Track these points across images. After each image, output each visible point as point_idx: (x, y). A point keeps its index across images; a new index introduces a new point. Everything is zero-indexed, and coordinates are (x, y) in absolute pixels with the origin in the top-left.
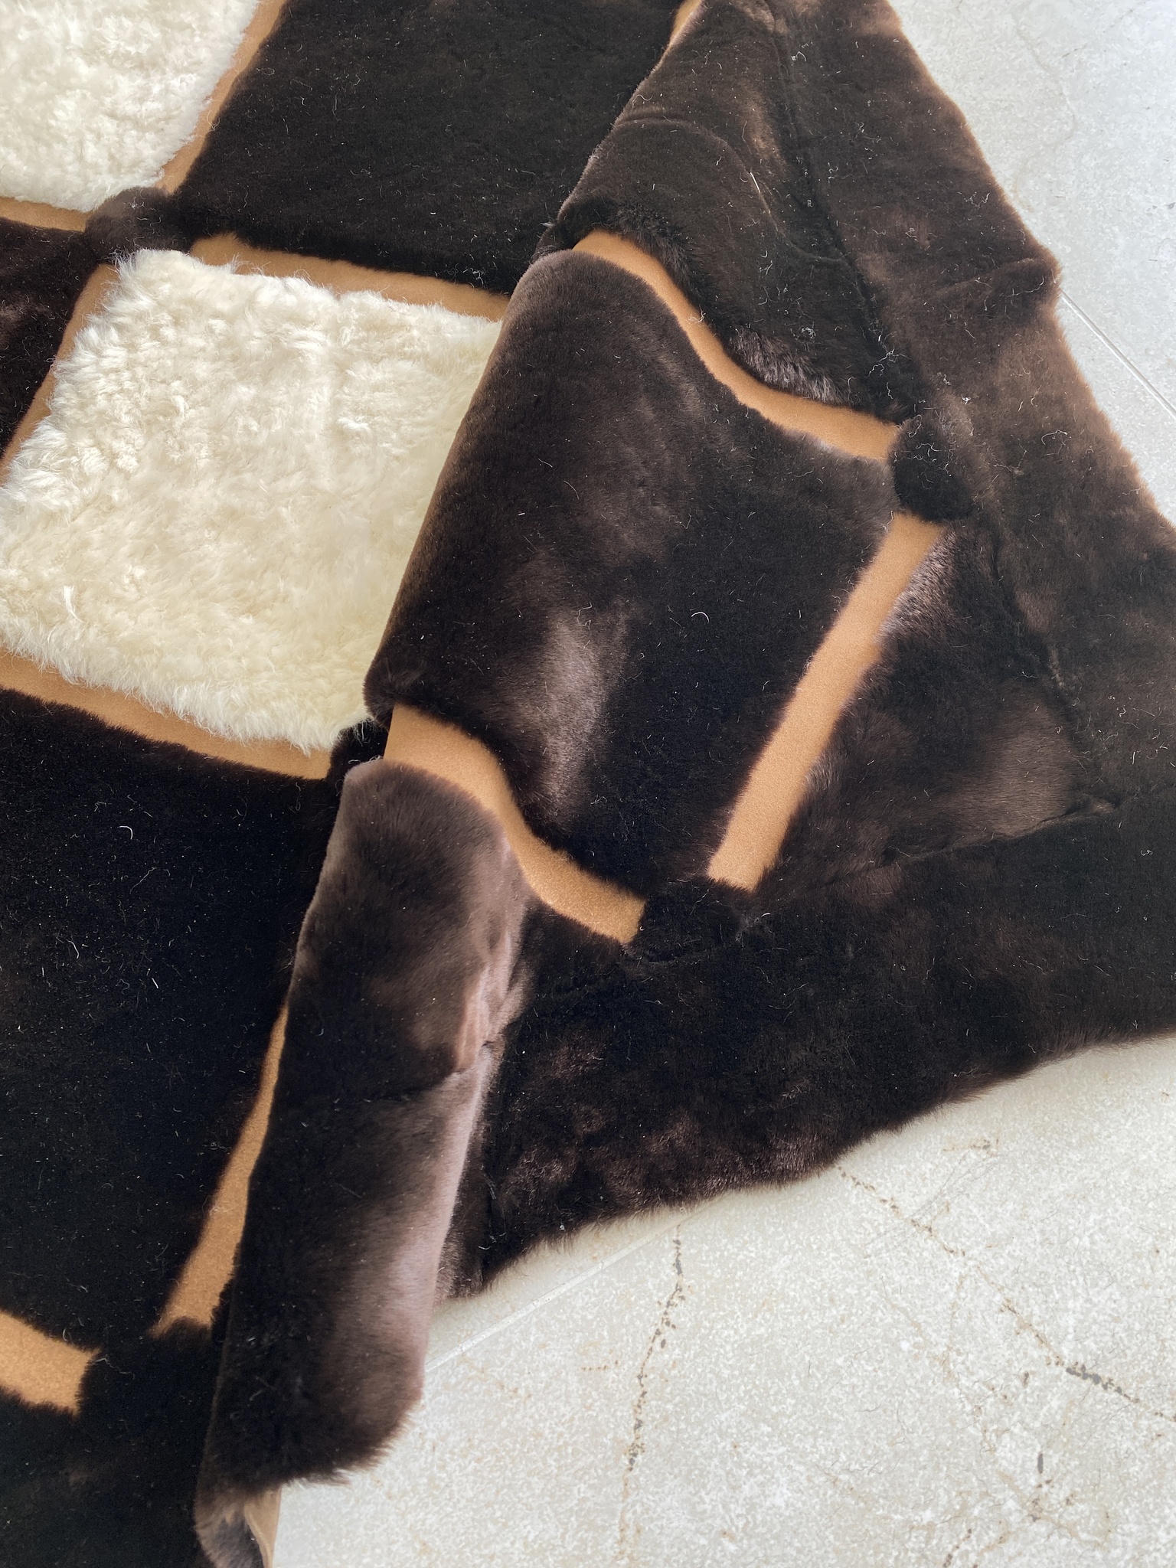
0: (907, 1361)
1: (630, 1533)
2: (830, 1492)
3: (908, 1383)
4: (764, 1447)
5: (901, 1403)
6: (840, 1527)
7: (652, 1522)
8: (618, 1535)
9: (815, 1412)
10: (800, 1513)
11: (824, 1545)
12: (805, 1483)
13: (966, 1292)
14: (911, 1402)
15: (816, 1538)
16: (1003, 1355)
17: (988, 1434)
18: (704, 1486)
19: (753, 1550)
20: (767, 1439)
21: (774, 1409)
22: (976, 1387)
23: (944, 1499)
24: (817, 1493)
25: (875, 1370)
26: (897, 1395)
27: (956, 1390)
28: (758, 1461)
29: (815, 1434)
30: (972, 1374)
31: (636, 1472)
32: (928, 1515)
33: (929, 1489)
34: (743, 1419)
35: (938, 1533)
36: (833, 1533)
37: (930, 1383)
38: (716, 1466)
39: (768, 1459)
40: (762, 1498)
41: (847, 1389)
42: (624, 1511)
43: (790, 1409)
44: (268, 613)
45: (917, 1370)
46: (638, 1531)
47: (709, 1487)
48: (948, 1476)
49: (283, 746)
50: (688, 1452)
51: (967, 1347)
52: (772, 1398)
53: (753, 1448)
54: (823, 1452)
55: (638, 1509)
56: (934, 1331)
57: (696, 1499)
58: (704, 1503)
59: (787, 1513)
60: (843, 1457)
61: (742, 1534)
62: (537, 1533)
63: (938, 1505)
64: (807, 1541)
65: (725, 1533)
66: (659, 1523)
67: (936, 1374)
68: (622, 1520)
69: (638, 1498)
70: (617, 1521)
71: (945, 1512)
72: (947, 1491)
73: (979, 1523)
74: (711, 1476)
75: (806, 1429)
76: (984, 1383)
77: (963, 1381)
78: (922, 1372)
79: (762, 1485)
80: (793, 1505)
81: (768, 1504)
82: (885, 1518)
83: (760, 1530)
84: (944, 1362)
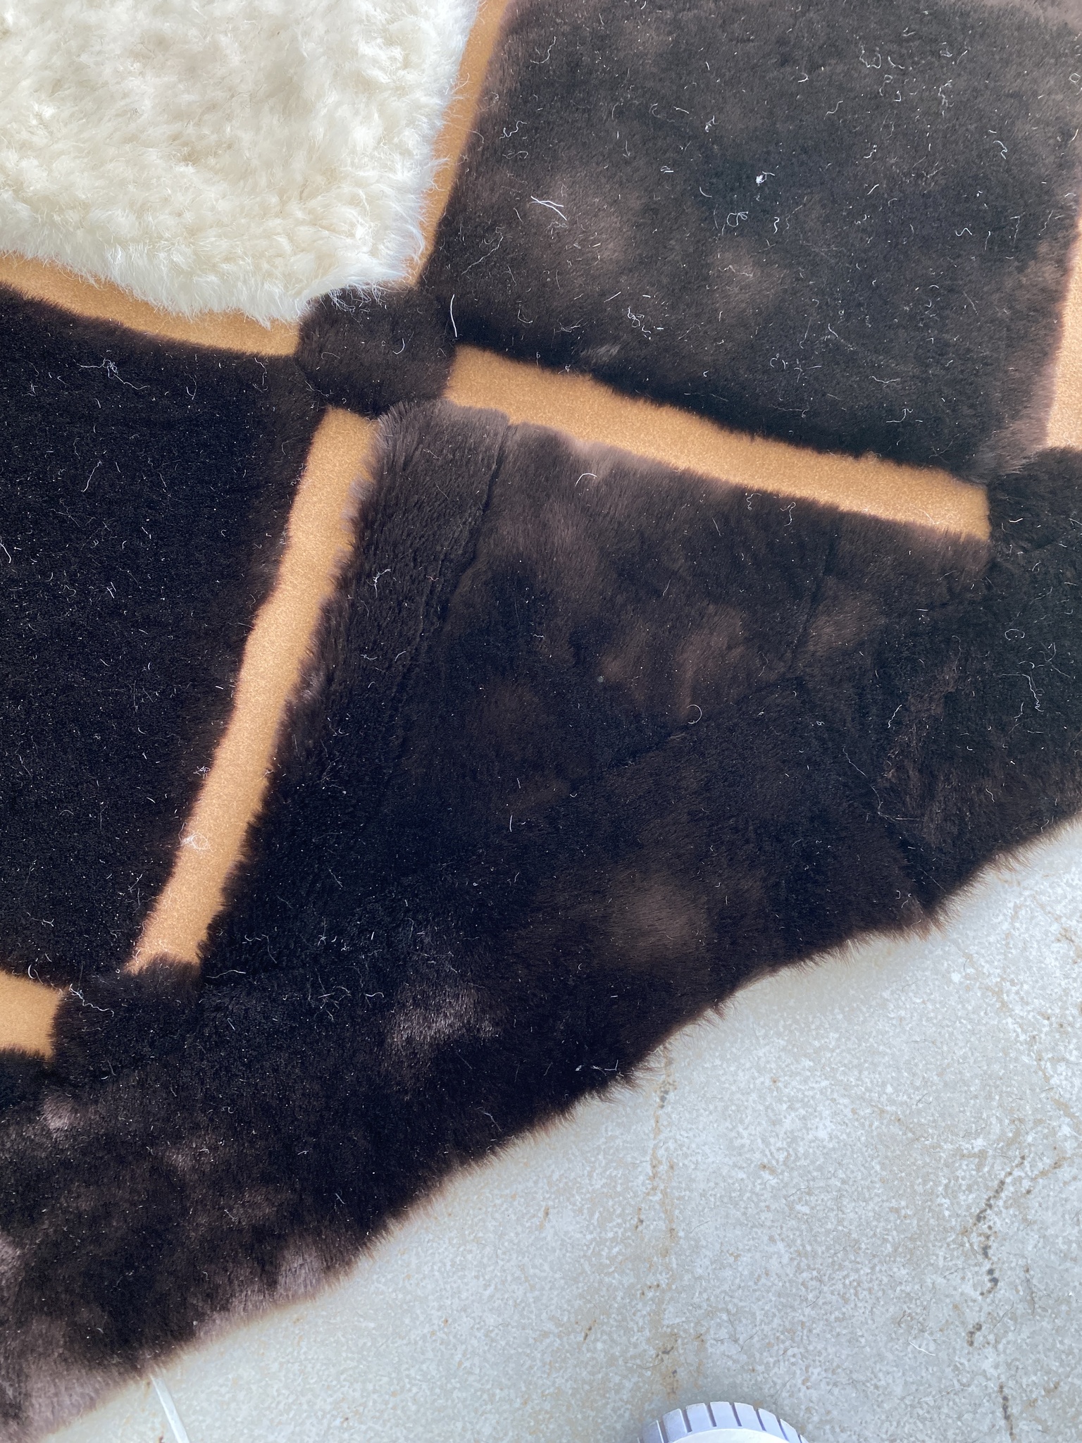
0: (957, 992)
1: (663, 1168)
2: (876, 1124)
3: (960, 1014)
4: (805, 1081)
5: (951, 1034)
6: (887, 1157)
7: (686, 1158)
8: (649, 1171)
9: (860, 1045)
10: (845, 1145)
11: (870, 1175)
12: (850, 1115)
13: (1021, 923)
14: (962, 1033)
15: (862, 1169)
16: (1060, 985)
17: (1042, 1063)
18: (741, 1121)
19: (795, 1181)
20: (808, 1074)
21: (817, 1044)
22: (1030, 1017)
23: (996, 1129)
24: (863, 1125)
25: (924, 1002)
26: (948, 1026)
27: (1010, 1020)
28: (800, 1095)
29: (860, 1068)
30: (1027, 1004)
31: (668, 1109)
32: (979, 1143)
33: (981, 1118)
34: (782, 1054)
35: (989, 1160)
36: (879, 1163)
37: (982, 1014)
38: (754, 1102)
39: (811, 1093)
40: (804, 1131)
41: (894, 1022)
42: (656, 1148)
43: (833, 1043)
44: (212, 161)
45: (969, 1002)
46: (672, 1167)
47: (747, 1121)
48: (1000, 1105)
49: (238, 320)
50: (723, 1089)
51: (1021, 977)
52: (814, 1033)
53: (794, 1083)
54: (869, 1085)
55: (671, 1145)
56: (987, 962)
57: (733, 1134)
58: (742, 1138)
59: (831, 1146)
60: (889, 1089)
61: (783, 1167)
62: (562, 1172)
63: (989, 1133)
64: (853, 1172)
65: (765, 1167)
66: (694, 1159)
67: (988, 1005)
68: (654, 1156)
69: (672, 1134)
70: (648, 1158)
71: (998, 1141)
72: (1000, 1120)
73: (1033, 1149)
74: (749, 1111)
75: (851, 1062)
76: (1040, 1013)
77: (1018, 1010)
78: (973, 1003)
79: (804, 1118)
80: (837, 1137)
81: (810, 1137)
82: (934, 1148)
83: (803, 1162)
84: (999, 993)
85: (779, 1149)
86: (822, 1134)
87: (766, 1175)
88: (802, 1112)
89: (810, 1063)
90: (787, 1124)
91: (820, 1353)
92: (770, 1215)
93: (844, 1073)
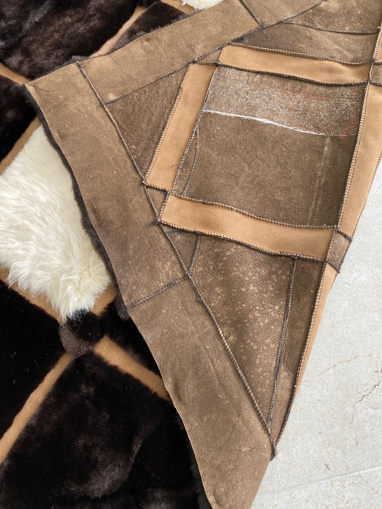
54: (378, 272)
64: (369, 290)
80: (366, 281)
81: (360, 279)
83: (356, 284)
85: (351, 280)
86: (363, 279)
87: (346, 285)
88: (359, 273)
89: (363, 263)
90: (354, 275)
91: (351, 328)
92: (345, 294)
93: (371, 267)
